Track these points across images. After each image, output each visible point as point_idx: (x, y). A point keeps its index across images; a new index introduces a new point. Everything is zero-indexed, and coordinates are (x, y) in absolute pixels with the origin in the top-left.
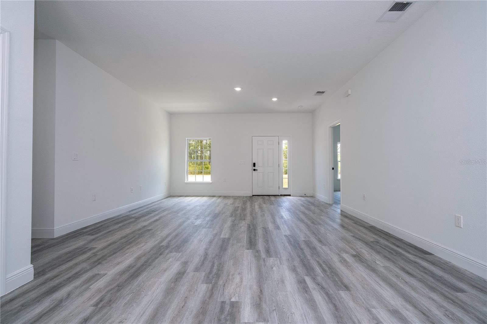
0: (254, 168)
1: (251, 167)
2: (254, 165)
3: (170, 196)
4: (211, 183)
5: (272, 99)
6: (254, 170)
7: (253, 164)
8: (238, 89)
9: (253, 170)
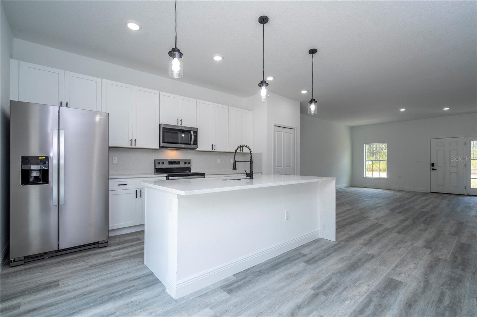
0: (433, 168)
1: (429, 166)
2: (433, 165)
3: (352, 186)
4: (387, 179)
5: (443, 109)
6: (433, 169)
7: (431, 163)
8: (403, 110)
9: (431, 169)
